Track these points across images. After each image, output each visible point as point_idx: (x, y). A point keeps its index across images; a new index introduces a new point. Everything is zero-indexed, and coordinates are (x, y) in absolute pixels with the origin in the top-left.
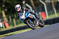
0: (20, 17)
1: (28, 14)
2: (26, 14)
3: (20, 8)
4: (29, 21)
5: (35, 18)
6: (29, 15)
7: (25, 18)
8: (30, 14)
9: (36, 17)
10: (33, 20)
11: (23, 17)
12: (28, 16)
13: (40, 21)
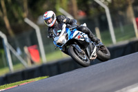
0: (55, 39)
1: (72, 32)
2: (69, 32)
3: (55, 19)
4: (74, 49)
5: (88, 40)
6: (74, 34)
7: (66, 41)
8: (76, 32)
9: (92, 39)
10: (83, 45)
11: (62, 39)
12: (72, 37)
13: (101, 48)
